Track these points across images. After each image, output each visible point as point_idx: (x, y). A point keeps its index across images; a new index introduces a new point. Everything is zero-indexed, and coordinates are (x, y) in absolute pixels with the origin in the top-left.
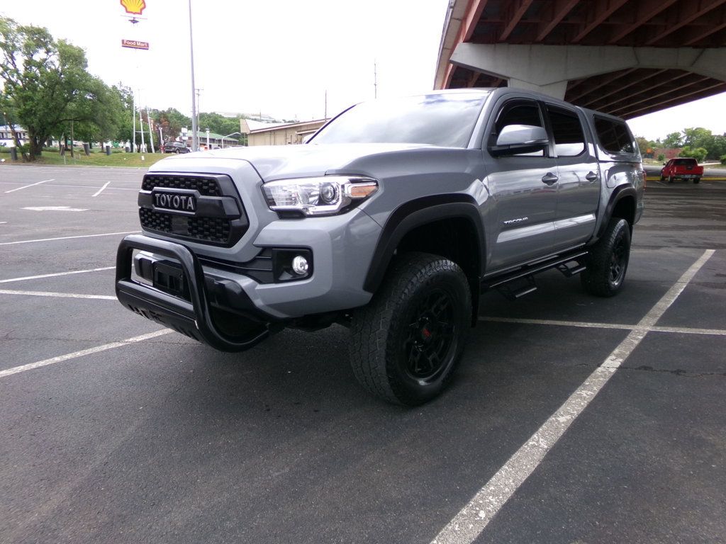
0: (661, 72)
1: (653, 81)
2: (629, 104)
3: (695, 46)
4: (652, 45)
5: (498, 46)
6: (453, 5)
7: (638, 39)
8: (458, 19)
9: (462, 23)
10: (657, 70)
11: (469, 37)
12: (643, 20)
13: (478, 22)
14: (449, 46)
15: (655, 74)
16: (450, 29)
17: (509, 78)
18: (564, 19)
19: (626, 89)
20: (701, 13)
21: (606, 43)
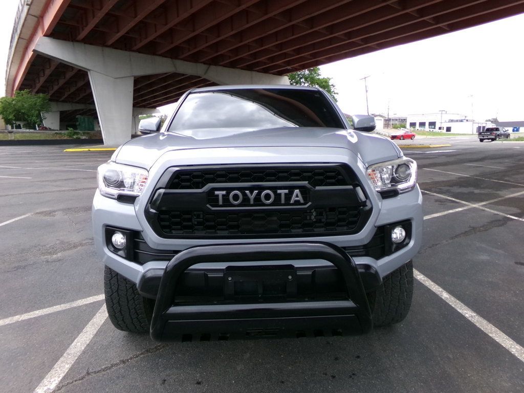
0: (186, 76)
1: (181, 81)
2: (167, 95)
3: (204, 63)
4: (181, 59)
5: (76, 44)
6: (29, 3)
7: (174, 54)
8: (34, 16)
9: (38, 20)
10: (183, 75)
11: (49, 33)
12: (177, 42)
13: (58, 23)
14: (27, 36)
15: (183, 77)
16: (26, 22)
17: (89, 70)
18: (127, 33)
19: (165, 85)
20: (207, 45)
21: (154, 53)
